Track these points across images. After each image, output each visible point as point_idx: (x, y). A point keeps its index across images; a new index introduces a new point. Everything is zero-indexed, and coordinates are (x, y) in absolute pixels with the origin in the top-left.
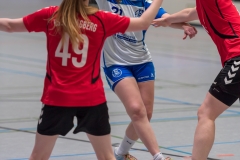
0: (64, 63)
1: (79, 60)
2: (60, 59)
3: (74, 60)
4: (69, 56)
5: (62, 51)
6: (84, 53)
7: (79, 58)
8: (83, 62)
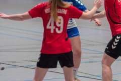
0: (52, 32)
1: (59, 29)
2: (50, 30)
3: (57, 30)
4: (54, 27)
5: (50, 25)
6: (62, 26)
7: (59, 28)
8: (61, 30)
